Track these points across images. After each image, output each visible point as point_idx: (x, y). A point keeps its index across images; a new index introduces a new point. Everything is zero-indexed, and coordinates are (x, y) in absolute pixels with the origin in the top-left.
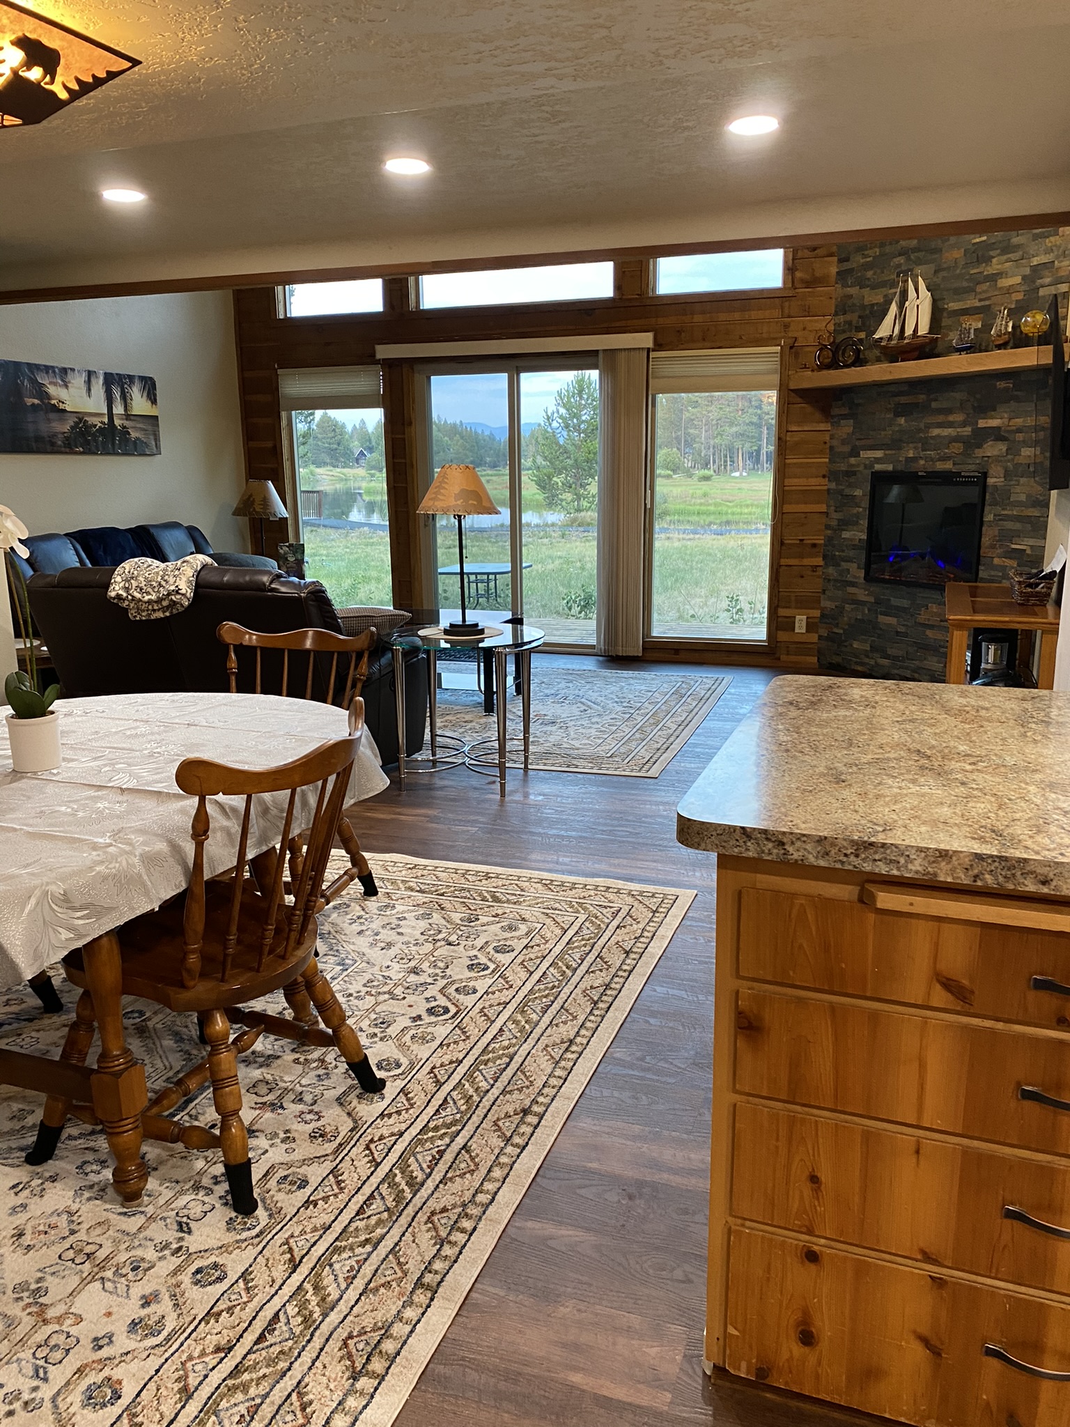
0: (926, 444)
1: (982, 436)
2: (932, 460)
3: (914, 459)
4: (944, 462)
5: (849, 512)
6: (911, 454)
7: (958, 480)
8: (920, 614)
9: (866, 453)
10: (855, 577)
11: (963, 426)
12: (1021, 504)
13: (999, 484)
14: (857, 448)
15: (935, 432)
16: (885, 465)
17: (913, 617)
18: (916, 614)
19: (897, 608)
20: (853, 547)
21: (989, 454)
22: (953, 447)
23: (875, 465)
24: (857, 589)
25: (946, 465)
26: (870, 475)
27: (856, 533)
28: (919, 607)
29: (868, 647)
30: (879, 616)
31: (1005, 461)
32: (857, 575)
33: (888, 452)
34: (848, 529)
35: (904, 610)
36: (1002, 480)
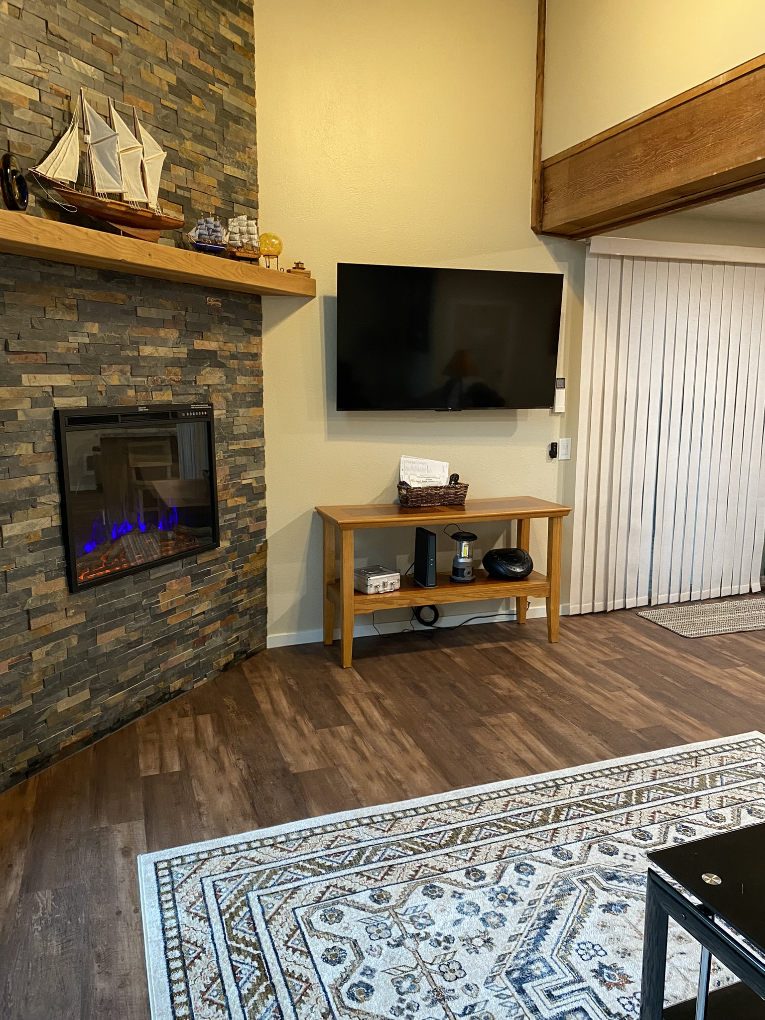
0: (136, 366)
1: (199, 359)
2: (146, 389)
4: (162, 393)
5: (10, 488)
6: (115, 380)
7: (188, 414)
8: (158, 602)
9: (35, 378)
10: (45, 596)
11: (178, 346)
12: (244, 437)
13: (222, 417)
14: (12, 368)
15: (147, 350)
16: (74, 398)
17: (148, 611)
18: (153, 604)
19: (123, 611)
20: (33, 547)
21: (210, 383)
22: (170, 373)
23: (55, 399)
24: (53, 615)
25: (164, 397)
26: (50, 417)
27: (35, 521)
28: (154, 593)
29: (85, 695)
30: (98, 637)
31: (225, 391)
32: (49, 592)
33: (77, 377)
34: (15, 520)
35: (134, 608)
36: (224, 411)
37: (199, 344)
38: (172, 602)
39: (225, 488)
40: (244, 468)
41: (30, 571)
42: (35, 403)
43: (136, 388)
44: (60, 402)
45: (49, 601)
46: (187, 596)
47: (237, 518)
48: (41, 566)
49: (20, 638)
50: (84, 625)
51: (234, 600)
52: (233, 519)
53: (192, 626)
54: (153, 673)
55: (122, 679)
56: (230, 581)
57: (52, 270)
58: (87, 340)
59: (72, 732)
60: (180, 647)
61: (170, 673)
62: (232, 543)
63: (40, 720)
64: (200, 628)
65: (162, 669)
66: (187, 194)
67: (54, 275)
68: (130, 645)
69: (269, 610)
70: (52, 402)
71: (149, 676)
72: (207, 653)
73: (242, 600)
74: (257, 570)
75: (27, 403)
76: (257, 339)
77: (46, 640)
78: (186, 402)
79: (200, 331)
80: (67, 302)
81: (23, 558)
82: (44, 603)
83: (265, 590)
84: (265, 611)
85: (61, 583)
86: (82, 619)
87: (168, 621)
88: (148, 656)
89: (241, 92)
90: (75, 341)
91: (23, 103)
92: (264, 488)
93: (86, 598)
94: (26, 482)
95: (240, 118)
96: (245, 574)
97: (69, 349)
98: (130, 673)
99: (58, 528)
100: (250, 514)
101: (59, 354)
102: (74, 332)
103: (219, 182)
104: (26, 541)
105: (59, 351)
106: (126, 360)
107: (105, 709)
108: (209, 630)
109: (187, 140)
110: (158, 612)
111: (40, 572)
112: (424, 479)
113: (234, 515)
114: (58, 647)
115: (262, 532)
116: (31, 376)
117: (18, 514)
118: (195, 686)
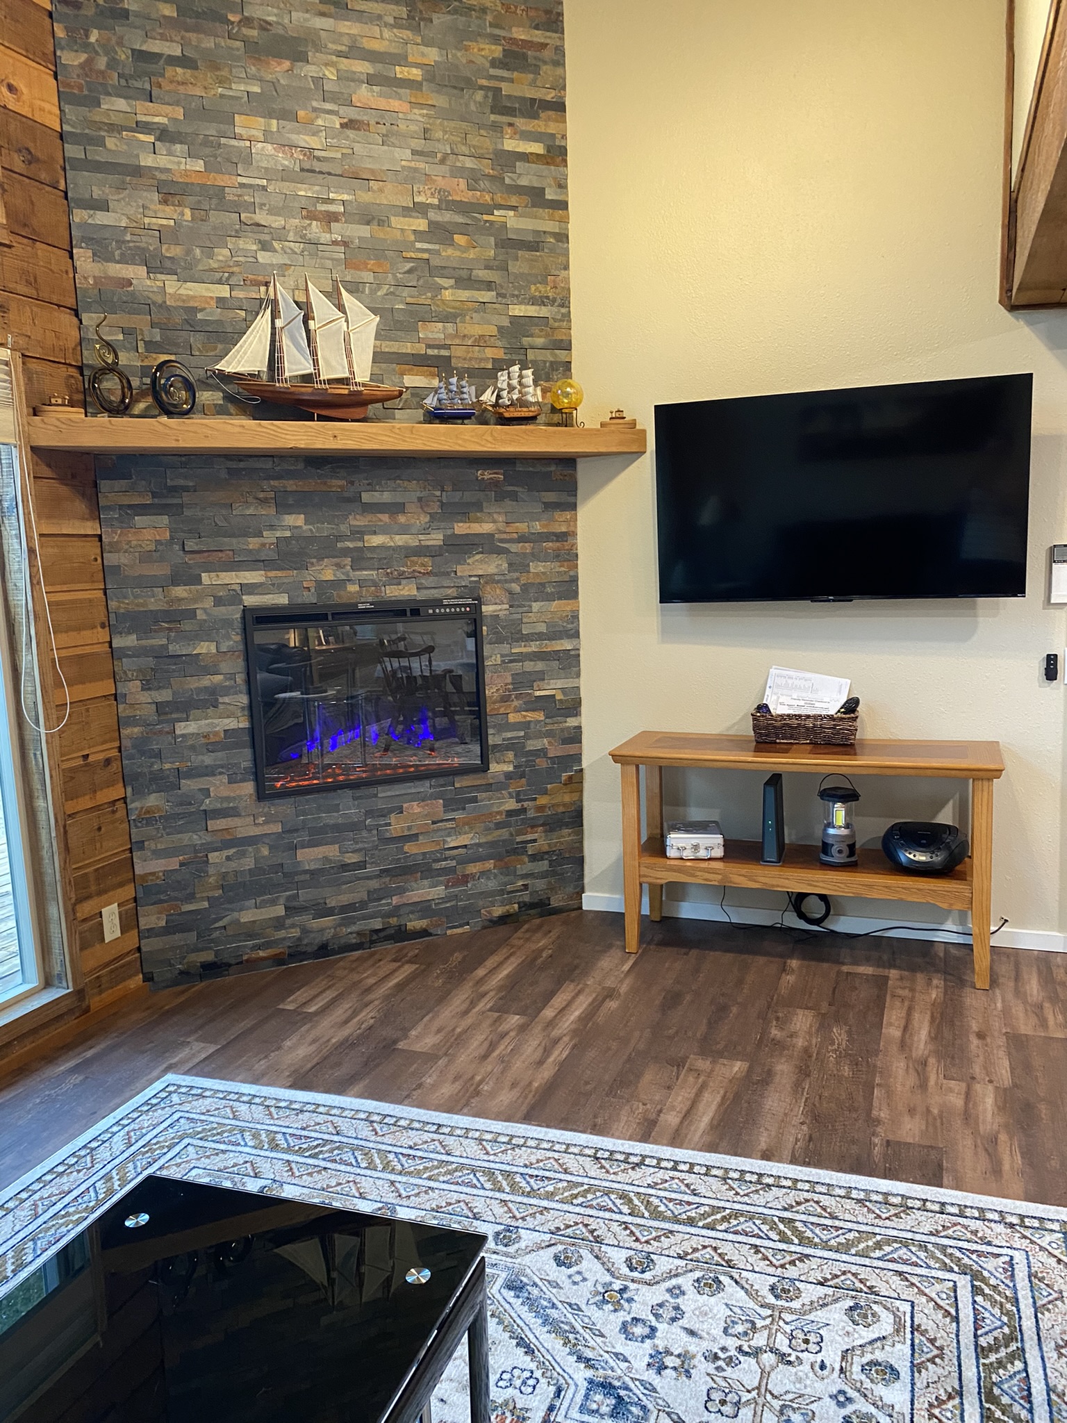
0: (360, 558)
1: (462, 547)
2: (375, 584)
3: (339, 584)
4: (400, 587)
5: (186, 687)
6: (329, 575)
7: (437, 611)
8: (389, 824)
9: (218, 576)
10: (228, 799)
11: (427, 532)
12: (540, 637)
13: (501, 613)
14: (190, 568)
15: (376, 540)
16: (271, 596)
17: (375, 832)
18: (381, 826)
19: (337, 828)
20: (212, 747)
21: (480, 573)
22: (415, 564)
23: (244, 597)
24: (236, 819)
25: (406, 591)
26: (238, 616)
27: (216, 721)
28: (384, 814)
29: (280, 911)
30: (298, 852)
31: (506, 581)
32: (232, 795)
33: (272, 574)
34: (191, 718)
35: (354, 827)
36: (507, 606)
37: (461, 528)
38: (409, 828)
39: (505, 699)
40: (541, 676)
41: (209, 771)
42: (219, 601)
43: (362, 583)
44: (250, 600)
45: (231, 805)
46: (434, 823)
47: (527, 737)
48: (222, 767)
49: (197, 838)
50: (279, 836)
51: (519, 839)
52: (518, 738)
53: (446, 859)
54: (381, 905)
55: (332, 903)
56: (510, 813)
57: (242, 465)
58: (288, 534)
59: (258, 947)
60: (426, 882)
61: (407, 909)
62: (515, 767)
63: (217, 925)
64: (458, 863)
65: (394, 902)
66: (444, 353)
67: (244, 469)
68: (345, 867)
69: (587, 860)
70: (241, 600)
71: (374, 907)
72: (470, 897)
73: (535, 841)
74: (564, 805)
75: (209, 603)
76: (568, 515)
77: (227, 844)
78: (439, 596)
79: (465, 511)
80: (261, 495)
81: (200, 757)
82: (225, 805)
83: (581, 833)
84: (581, 861)
85: (249, 788)
86: (278, 828)
87: (406, 848)
88: (374, 884)
89: (541, 210)
90: (270, 537)
91: (208, 303)
92: (578, 703)
93: (284, 808)
94: (206, 681)
95: (538, 242)
96: (541, 808)
97: (264, 545)
98: (345, 899)
99: (247, 731)
100: (549, 734)
101: (250, 551)
102: (272, 527)
103: (500, 329)
104: (203, 741)
105: (251, 547)
106: (346, 552)
107: (305, 931)
108: (473, 869)
109: (446, 289)
110: (388, 835)
111: (221, 773)
112: (802, 703)
113: (522, 734)
114: (243, 854)
115: (578, 758)
116: (213, 574)
117: (194, 713)
118: (449, 932)
